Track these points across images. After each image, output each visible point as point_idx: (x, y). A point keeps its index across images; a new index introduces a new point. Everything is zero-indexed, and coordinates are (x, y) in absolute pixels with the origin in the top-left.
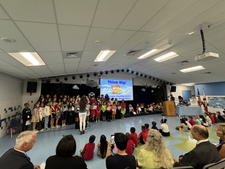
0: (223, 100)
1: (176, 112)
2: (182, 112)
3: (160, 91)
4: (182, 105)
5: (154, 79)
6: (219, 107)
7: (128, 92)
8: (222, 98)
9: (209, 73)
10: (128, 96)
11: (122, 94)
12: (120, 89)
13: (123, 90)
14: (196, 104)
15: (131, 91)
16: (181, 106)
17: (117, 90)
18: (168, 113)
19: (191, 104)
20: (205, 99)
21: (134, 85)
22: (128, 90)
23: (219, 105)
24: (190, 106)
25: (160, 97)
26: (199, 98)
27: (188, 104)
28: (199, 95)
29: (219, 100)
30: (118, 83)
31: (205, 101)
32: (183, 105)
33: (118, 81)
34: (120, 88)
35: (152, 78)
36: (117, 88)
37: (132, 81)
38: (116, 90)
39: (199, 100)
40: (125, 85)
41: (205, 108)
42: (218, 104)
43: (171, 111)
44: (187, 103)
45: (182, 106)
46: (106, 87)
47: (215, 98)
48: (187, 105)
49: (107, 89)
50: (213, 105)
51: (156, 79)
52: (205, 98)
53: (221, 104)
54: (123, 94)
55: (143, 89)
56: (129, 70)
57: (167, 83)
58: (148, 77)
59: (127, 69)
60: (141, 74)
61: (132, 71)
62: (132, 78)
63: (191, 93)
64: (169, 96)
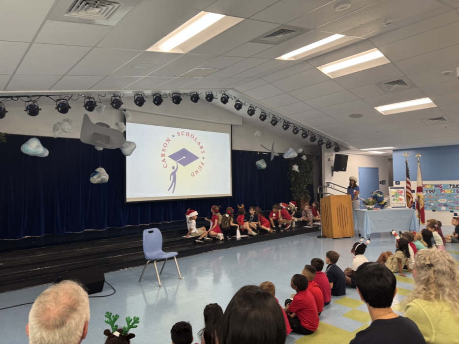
0: (454, 190)
1: (354, 225)
2: (370, 224)
3: (306, 168)
4: (371, 207)
5: (296, 131)
6: (444, 208)
8: (453, 187)
9: (441, 118)
14: (401, 202)
16: (369, 209)
18: (336, 230)
19: (392, 201)
20: (420, 189)
21: (235, 148)
23: (445, 205)
24: (387, 208)
26: (407, 187)
27: (385, 203)
28: (409, 178)
29: (445, 192)
31: (421, 193)
32: (373, 206)
35: (291, 129)
39: (407, 192)
42: (443, 202)
43: (342, 224)
44: (382, 199)
45: (371, 209)
47: (436, 186)
48: (382, 206)
50: (432, 204)
51: (301, 132)
52: (421, 186)
53: (449, 202)
55: (262, 160)
56: (228, 98)
57: (326, 146)
58: (280, 125)
59: (223, 93)
60: (262, 112)
61: (237, 102)
62: (230, 126)
63: (378, 176)
64: (328, 183)
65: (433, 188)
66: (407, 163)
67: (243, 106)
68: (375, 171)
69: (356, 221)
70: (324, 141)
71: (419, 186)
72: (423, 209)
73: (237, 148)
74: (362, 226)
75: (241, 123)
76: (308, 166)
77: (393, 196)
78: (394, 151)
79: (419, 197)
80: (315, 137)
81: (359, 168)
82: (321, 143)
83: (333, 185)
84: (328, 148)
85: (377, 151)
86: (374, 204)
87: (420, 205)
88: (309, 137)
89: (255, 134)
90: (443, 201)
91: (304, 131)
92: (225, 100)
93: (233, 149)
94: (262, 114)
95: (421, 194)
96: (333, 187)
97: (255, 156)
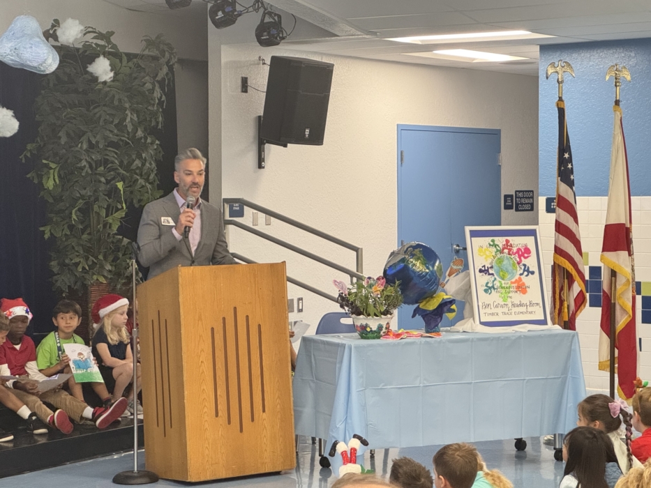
1: (298, 415)
2: (364, 407)
3: (121, 126)
18: (205, 440)
20: (618, 238)
25: (115, 220)
26: (560, 228)
27: (445, 305)
31: (625, 254)
39: (558, 251)
41: (613, 346)
43: (237, 413)
48: (433, 319)
52: (622, 220)
64: (238, 206)
71: (613, 221)
72: (631, 326)
76: (130, 117)
78: (546, 48)
79: (612, 274)
81: (402, 129)
83: (262, 216)
86: (387, 307)
95: (620, 260)
96: (261, 227)
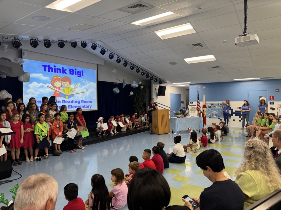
2: (179, 126)
3: (143, 94)
7: (87, 94)
8: (220, 105)
9: (218, 67)
10: (87, 102)
11: (76, 98)
12: (72, 86)
13: (78, 89)
15: (93, 92)
17: (64, 87)
21: (100, 80)
22: (87, 90)
23: (216, 115)
24: (188, 116)
26: (198, 105)
28: (199, 100)
29: (216, 108)
30: (66, 73)
32: (180, 116)
33: (67, 68)
34: (70, 83)
35: (135, 69)
36: (64, 83)
37: (95, 71)
38: (62, 88)
39: (198, 108)
40: (81, 79)
41: (203, 119)
46: (38, 81)
47: (212, 104)
48: (185, 116)
49: (41, 84)
50: (209, 114)
53: (218, 113)
54: (78, 97)
55: (117, 88)
56: (96, 46)
57: (155, 80)
58: (129, 66)
59: (93, 43)
60: (118, 57)
61: (102, 50)
62: (96, 65)
63: (181, 99)
65: (210, 105)
66: (198, 92)
67: (106, 53)
68: (179, 96)
69: (171, 125)
70: (154, 77)
71: (204, 104)
72: (206, 117)
73: (101, 79)
74: (175, 127)
75: (103, 64)
77: (190, 110)
78: (190, 84)
79: (204, 110)
80: (149, 75)
81: (171, 94)
82: (152, 78)
84: (155, 82)
85: (181, 85)
86: (181, 114)
87: (204, 115)
88: (145, 75)
89: (113, 71)
90: (215, 112)
91: (142, 71)
92: (94, 47)
93: (98, 80)
94: (118, 58)
95: (205, 109)
97: (112, 85)
